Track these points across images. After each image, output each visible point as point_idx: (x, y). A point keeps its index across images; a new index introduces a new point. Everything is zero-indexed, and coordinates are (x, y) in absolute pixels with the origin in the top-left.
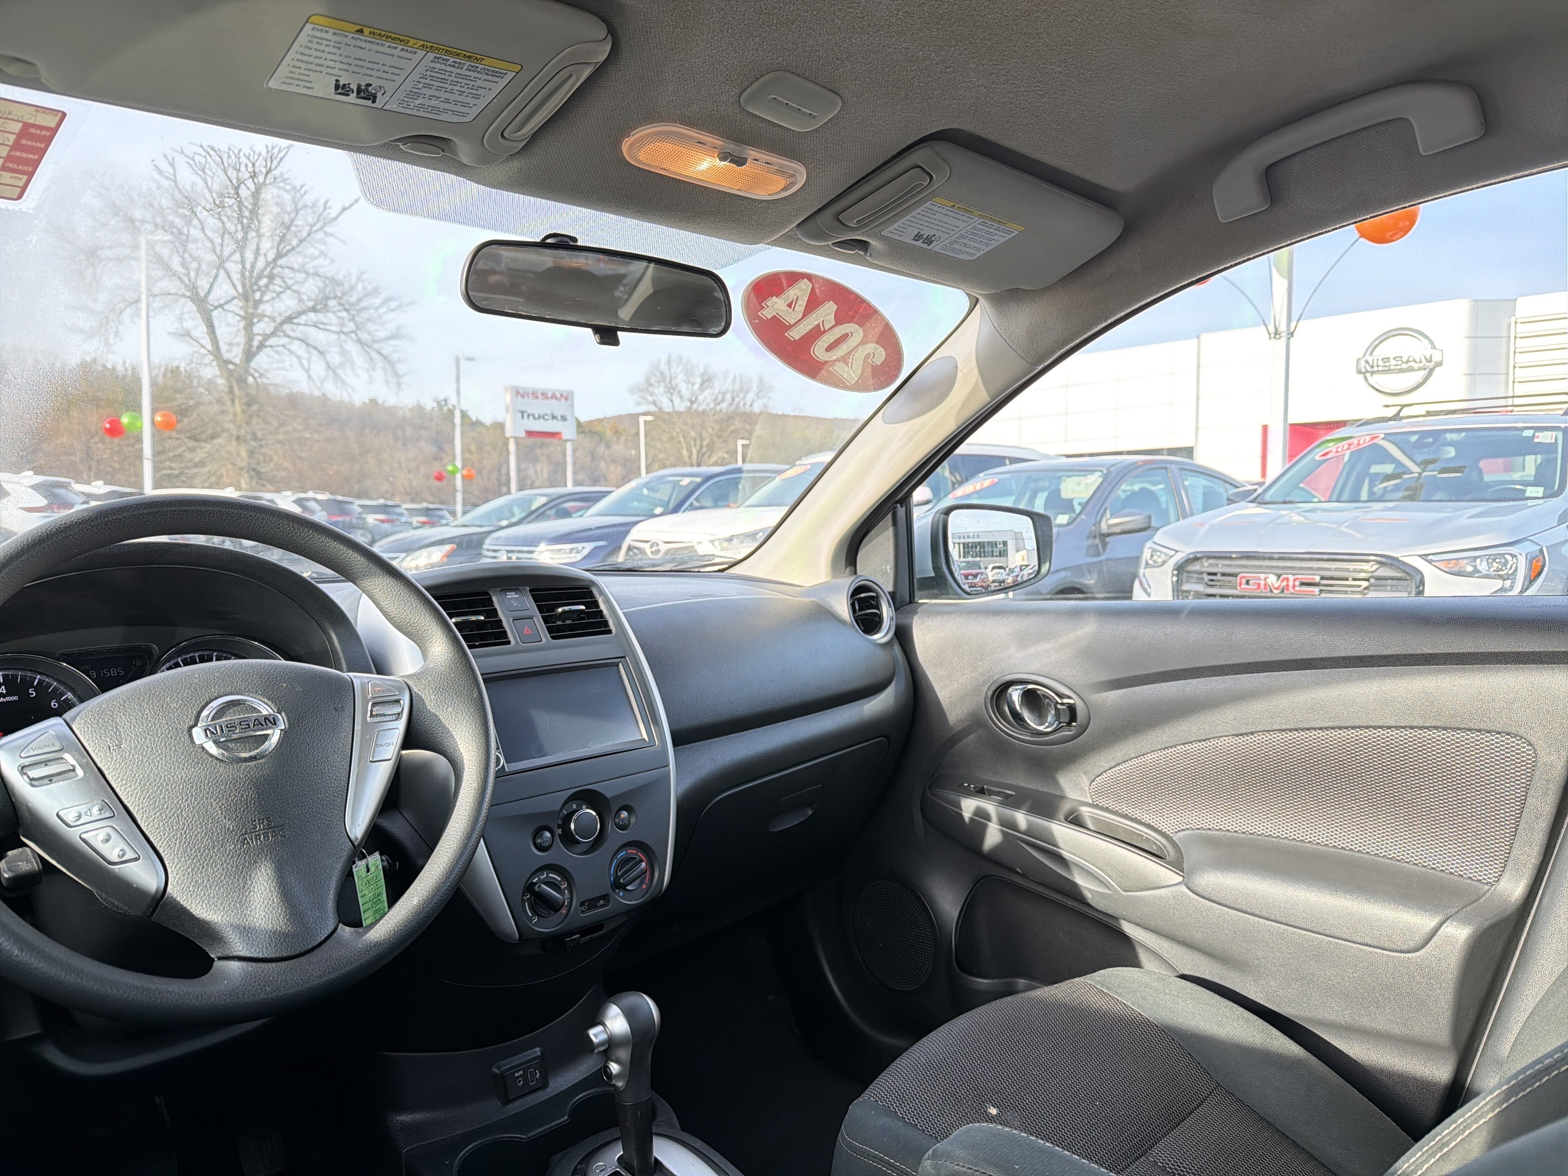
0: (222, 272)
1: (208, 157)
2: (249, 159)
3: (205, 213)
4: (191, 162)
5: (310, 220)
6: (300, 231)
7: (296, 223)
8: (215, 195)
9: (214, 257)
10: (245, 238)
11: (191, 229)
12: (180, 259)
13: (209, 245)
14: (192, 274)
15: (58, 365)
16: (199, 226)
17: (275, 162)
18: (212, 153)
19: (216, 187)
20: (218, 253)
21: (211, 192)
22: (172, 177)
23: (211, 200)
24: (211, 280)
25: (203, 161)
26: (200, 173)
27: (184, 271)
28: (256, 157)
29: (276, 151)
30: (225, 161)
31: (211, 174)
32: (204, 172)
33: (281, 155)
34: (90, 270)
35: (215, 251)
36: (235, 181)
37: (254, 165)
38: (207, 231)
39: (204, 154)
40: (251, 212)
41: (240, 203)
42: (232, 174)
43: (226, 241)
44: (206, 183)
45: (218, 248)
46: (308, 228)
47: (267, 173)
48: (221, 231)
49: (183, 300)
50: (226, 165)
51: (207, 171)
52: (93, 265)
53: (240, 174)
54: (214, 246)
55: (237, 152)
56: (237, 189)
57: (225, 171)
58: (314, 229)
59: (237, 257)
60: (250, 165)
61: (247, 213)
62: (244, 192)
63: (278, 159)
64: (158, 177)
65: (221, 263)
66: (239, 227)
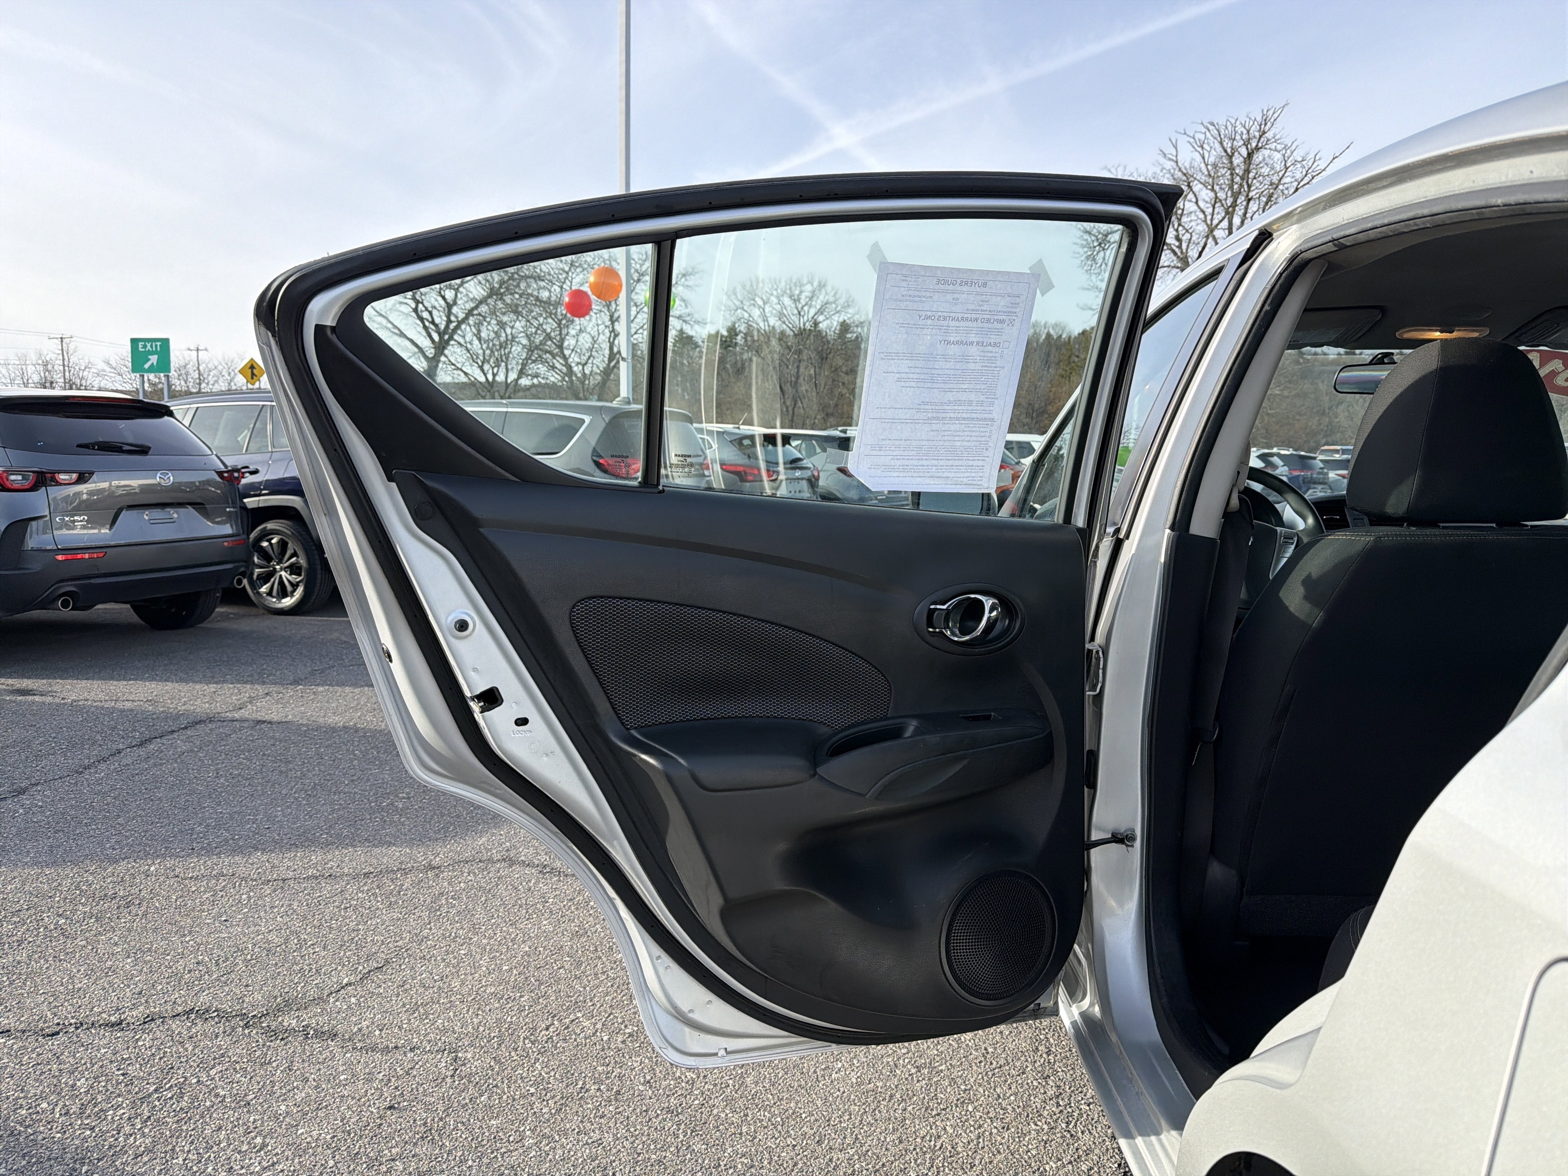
0: (1210, 240)
1: (1208, 133)
2: (1244, 127)
3: (1200, 186)
4: (1192, 140)
5: (1299, 176)
6: (1287, 189)
7: (1284, 181)
8: (1210, 167)
9: (1205, 227)
10: (1234, 205)
11: (1186, 203)
12: (1175, 233)
13: (1201, 216)
14: (1184, 246)
15: (1064, 336)
16: (1194, 200)
17: (1269, 124)
18: (1211, 127)
19: (1212, 160)
20: (1209, 222)
21: (1207, 165)
22: (1174, 158)
23: (1206, 173)
24: (1200, 249)
25: (1202, 137)
26: (1199, 149)
27: (1177, 244)
28: (1251, 123)
29: (1271, 112)
30: (1222, 132)
31: (1209, 149)
32: (1202, 147)
33: (1276, 115)
34: (1102, 254)
35: (1205, 221)
36: (1229, 150)
37: (1248, 132)
38: (1201, 203)
39: (1204, 130)
40: (1242, 179)
41: (1232, 169)
42: (1228, 144)
43: (1216, 210)
44: (1203, 158)
45: (1209, 217)
46: (1295, 184)
47: (1261, 137)
48: (1213, 202)
49: (1175, 271)
50: (1222, 136)
51: (1205, 146)
52: (1104, 249)
53: (1235, 143)
54: (1206, 216)
55: (1233, 121)
56: (1230, 157)
57: (1221, 143)
58: (1302, 184)
59: (1225, 224)
60: (1245, 132)
61: (1237, 179)
62: (1237, 160)
63: (1272, 120)
64: (1162, 160)
65: (1211, 230)
66: (1229, 193)
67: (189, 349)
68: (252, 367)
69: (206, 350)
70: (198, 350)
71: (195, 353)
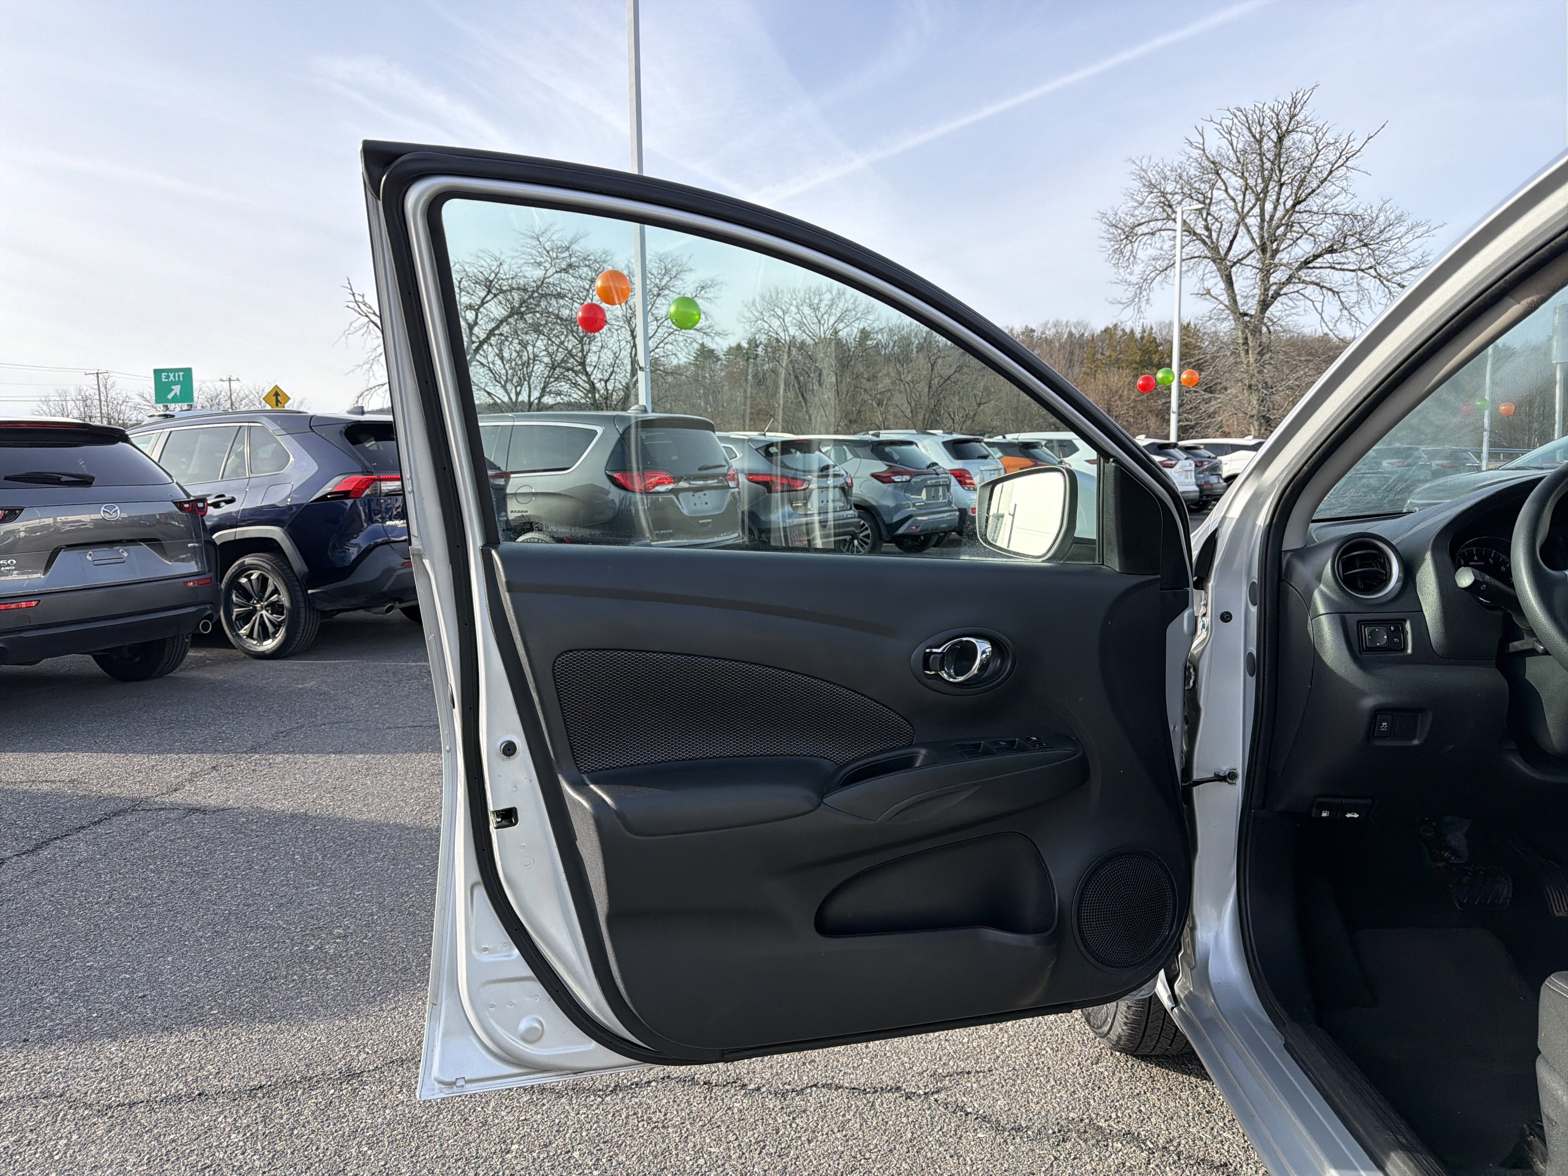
0: (1242, 228)
1: (1235, 119)
2: (1273, 110)
3: (1228, 173)
4: (1219, 127)
5: (1332, 158)
6: (1321, 172)
7: (1317, 163)
8: (1238, 154)
9: (1236, 215)
10: (1265, 191)
11: (1214, 191)
12: (1203, 223)
13: (1231, 203)
14: (1214, 235)
15: (1086, 335)
16: (1223, 188)
17: (1299, 107)
18: (1238, 113)
19: (1240, 146)
20: (1240, 210)
21: (1235, 152)
22: (1201, 146)
23: (1235, 160)
24: (1231, 238)
25: (1229, 123)
26: (1227, 136)
27: (1206, 234)
28: (1280, 107)
29: (1300, 95)
30: (1250, 117)
31: (1237, 135)
32: (1230, 134)
33: (1305, 98)
34: (1129, 247)
35: (1236, 209)
36: (1258, 136)
37: (1277, 115)
38: (1231, 191)
39: (1231, 116)
40: (1273, 163)
41: (1261, 155)
42: (1256, 130)
43: (1247, 197)
44: (1232, 145)
45: (1240, 205)
46: (1329, 167)
47: (1291, 119)
48: (1243, 189)
49: (1206, 261)
50: (1250, 122)
51: (1233, 132)
52: (1131, 242)
53: (1264, 128)
54: (1236, 204)
55: (1261, 106)
56: (1260, 142)
57: (1249, 129)
58: (1336, 166)
59: (1256, 210)
60: (1274, 116)
61: (1268, 165)
62: (1268, 145)
63: (1302, 102)
64: (1188, 149)
65: (1243, 217)
66: (1260, 181)
67: (222, 380)
68: (277, 394)
69: (238, 380)
70: (230, 380)
71: (227, 383)
